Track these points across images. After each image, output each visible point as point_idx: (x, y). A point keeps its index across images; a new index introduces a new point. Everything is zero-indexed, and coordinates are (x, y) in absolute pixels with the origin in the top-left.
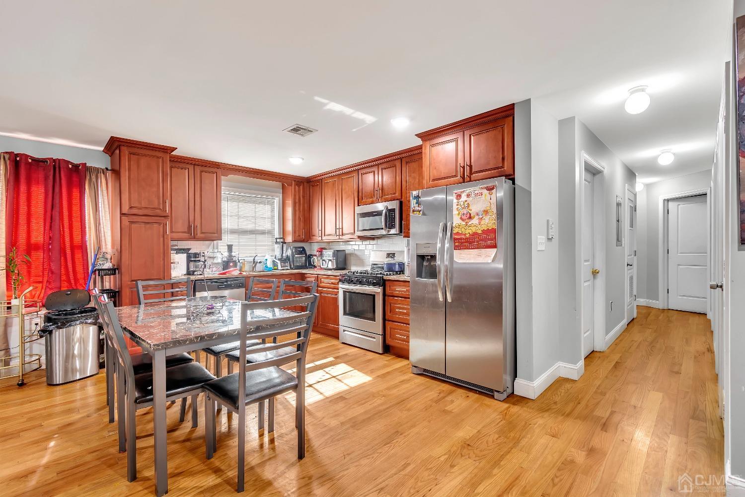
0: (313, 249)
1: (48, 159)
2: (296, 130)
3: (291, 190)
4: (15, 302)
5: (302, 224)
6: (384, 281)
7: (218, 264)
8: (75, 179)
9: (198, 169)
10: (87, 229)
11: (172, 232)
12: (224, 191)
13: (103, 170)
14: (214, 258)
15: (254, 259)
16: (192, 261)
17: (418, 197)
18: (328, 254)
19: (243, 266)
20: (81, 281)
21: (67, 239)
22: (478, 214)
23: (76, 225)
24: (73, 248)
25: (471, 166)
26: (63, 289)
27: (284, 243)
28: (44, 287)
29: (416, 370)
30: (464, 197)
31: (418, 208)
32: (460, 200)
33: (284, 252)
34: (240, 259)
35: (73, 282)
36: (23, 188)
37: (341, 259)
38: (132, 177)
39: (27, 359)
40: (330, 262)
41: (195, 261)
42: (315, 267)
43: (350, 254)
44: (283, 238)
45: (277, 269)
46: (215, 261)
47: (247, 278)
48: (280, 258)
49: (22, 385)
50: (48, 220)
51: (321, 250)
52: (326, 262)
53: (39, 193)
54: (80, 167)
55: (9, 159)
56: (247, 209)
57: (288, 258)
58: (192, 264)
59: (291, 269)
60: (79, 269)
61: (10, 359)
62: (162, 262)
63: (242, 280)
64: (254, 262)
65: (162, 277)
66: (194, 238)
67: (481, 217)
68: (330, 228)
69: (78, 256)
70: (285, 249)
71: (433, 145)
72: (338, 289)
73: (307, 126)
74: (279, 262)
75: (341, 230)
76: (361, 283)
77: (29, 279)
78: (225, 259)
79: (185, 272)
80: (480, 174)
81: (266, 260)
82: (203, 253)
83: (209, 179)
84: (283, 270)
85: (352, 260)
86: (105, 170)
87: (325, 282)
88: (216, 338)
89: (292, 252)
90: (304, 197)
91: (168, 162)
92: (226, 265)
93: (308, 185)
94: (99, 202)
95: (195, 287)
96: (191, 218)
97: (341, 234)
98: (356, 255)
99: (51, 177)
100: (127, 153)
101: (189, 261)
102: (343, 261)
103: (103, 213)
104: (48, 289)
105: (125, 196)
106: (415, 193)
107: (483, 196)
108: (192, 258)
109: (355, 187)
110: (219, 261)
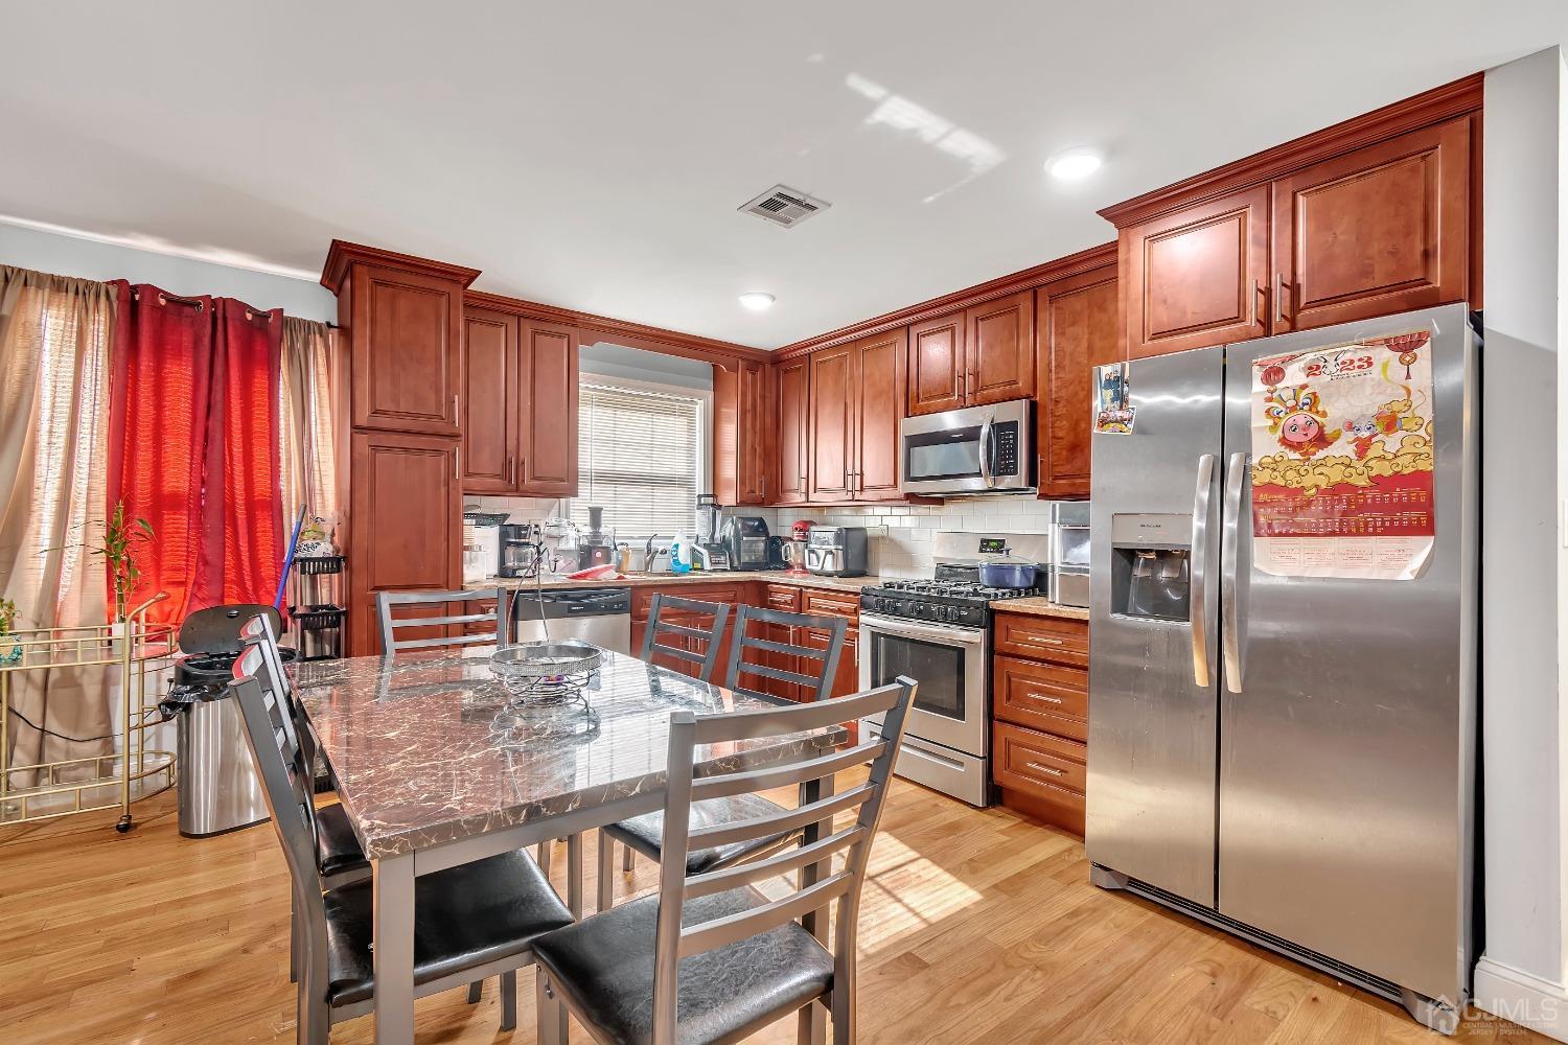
0: (784, 523)
1: (200, 298)
2: (772, 206)
3: (734, 382)
4: (119, 630)
5: (759, 464)
6: (992, 613)
7: (569, 551)
8: (258, 346)
9: (528, 328)
10: (283, 464)
11: (467, 474)
12: (586, 384)
13: (320, 326)
14: (559, 538)
15: (649, 544)
16: (510, 544)
17: (1116, 383)
18: (824, 536)
19: (624, 561)
20: (270, 585)
21: (239, 486)
22: (1350, 427)
23: (260, 454)
24: (251, 506)
25: (1294, 288)
26: (228, 601)
27: (716, 506)
28: (189, 594)
29: (1105, 879)
30: (1294, 375)
31: (1119, 414)
32: (1279, 386)
33: (718, 529)
34: (617, 542)
35: (249, 584)
36: (146, 363)
37: (855, 551)
38: (379, 338)
39: (149, 761)
40: (829, 557)
41: (518, 545)
42: (788, 566)
43: (877, 539)
44: (714, 496)
45: (702, 569)
46: (563, 546)
47: (636, 588)
48: (708, 542)
49: (126, 829)
50: (199, 439)
51: (804, 527)
52: (820, 558)
53: (180, 377)
54: (270, 320)
55: (118, 298)
56: (634, 424)
57: (725, 543)
58: (510, 552)
59: (734, 569)
60: (266, 555)
61: (114, 759)
62: (444, 545)
63: (625, 595)
64: (649, 550)
65: (441, 582)
66: (518, 491)
67: (1366, 434)
68: (829, 472)
69: (264, 524)
70: (718, 522)
71: (1154, 238)
72: (857, 626)
73: (805, 190)
74: (704, 551)
75: (858, 478)
76: (924, 615)
77: (158, 576)
78: (584, 542)
79: (495, 570)
80: (1332, 307)
81: (677, 546)
82: (537, 526)
83: (551, 348)
84: (714, 571)
85: (881, 555)
86: (324, 328)
87: (821, 607)
88: (575, 811)
89: (736, 530)
90: (763, 397)
91: (461, 306)
92: (586, 555)
93: (774, 369)
94: (309, 402)
95: (518, 607)
96: (511, 444)
97: (858, 487)
98: (892, 540)
99: (207, 341)
100: (368, 281)
101: (504, 544)
102: (859, 552)
103: (319, 426)
104: (196, 602)
105: (363, 386)
106: (1107, 370)
107: (1376, 370)
108: (512, 537)
109: (900, 369)
110: (572, 545)
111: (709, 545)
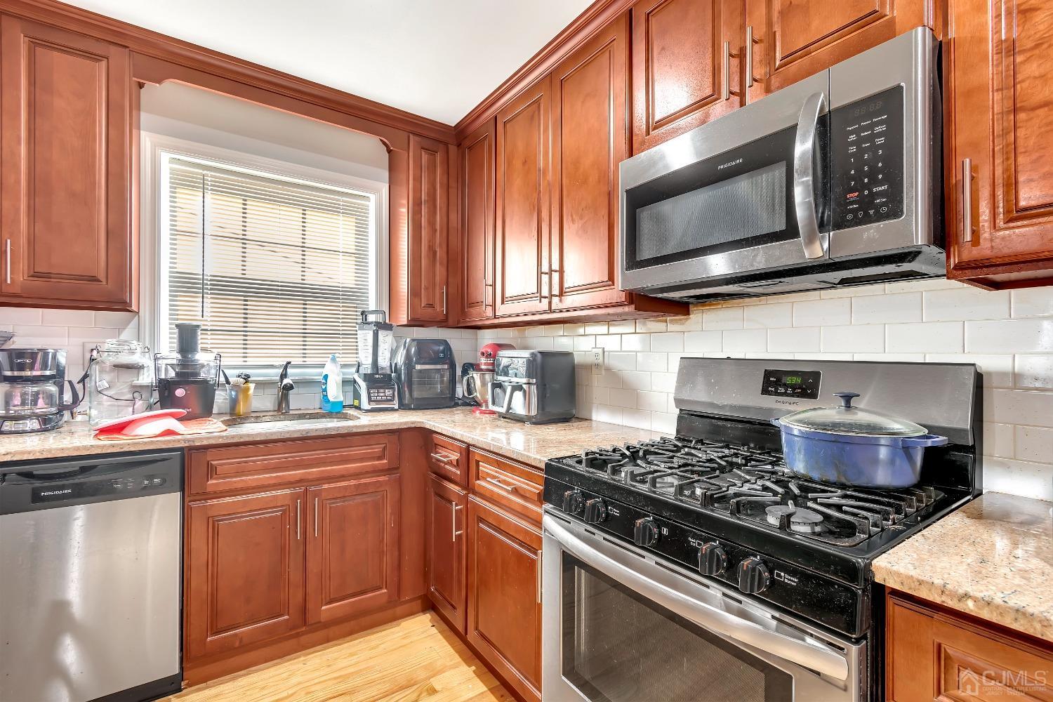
5: (440, 271)
15: (283, 375)
19: (241, 397)
33: (384, 354)
34: (225, 373)
37: (555, 385)
40: (518, 395)
43: (589, 367)
45: (358, 408)
48: (369, 372)
51: (493, 352)
52: (507, 394)
57: (392, 372)
64: (282, 384)
68: (520, 272)
74: (363, 384)
75: (556, 276)
78: (168, 374)
81: (326, 376)
84: (376, 411)
89: (408, 356)
93: (459, 149)
98: (608, 369)
102: (561, 388)
111: (372, 375)
